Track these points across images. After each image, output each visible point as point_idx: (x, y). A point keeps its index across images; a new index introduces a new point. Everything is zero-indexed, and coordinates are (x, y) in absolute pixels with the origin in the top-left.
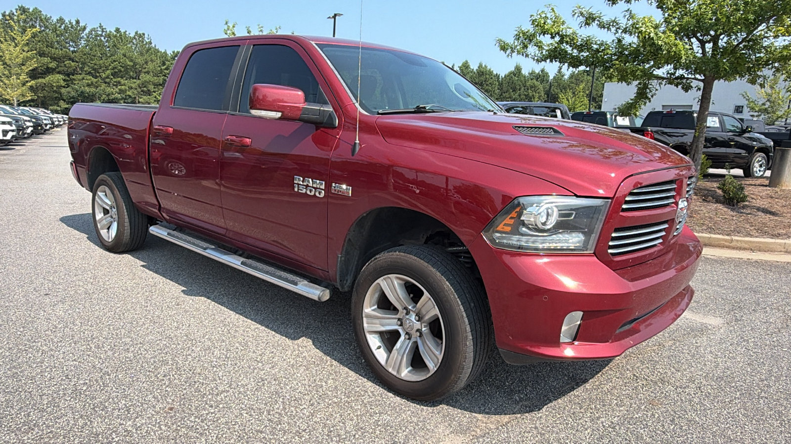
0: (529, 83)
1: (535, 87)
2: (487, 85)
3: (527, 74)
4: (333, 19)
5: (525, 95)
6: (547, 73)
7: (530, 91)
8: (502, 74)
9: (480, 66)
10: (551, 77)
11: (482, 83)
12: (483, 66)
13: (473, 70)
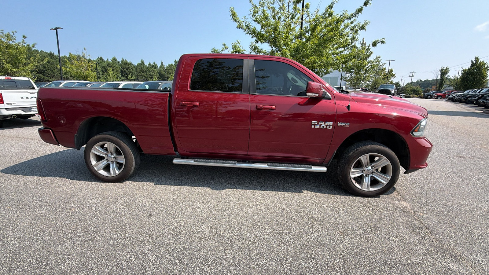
0: (150, 69)
1: (153, 71)
2: (130, 69)
3: (147, 64)
4: (55, 30)
5: (149, 74)
6: (157, 65)
7: (151, 72)
8: (136, 64)
9: (123, 60)
10: (159, 67)
11: (127, 68)
12: (124, 60)
13: (119, 61)
